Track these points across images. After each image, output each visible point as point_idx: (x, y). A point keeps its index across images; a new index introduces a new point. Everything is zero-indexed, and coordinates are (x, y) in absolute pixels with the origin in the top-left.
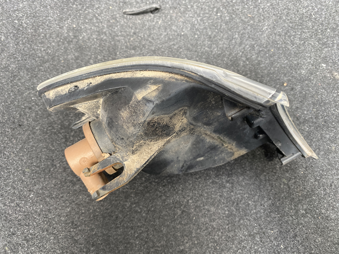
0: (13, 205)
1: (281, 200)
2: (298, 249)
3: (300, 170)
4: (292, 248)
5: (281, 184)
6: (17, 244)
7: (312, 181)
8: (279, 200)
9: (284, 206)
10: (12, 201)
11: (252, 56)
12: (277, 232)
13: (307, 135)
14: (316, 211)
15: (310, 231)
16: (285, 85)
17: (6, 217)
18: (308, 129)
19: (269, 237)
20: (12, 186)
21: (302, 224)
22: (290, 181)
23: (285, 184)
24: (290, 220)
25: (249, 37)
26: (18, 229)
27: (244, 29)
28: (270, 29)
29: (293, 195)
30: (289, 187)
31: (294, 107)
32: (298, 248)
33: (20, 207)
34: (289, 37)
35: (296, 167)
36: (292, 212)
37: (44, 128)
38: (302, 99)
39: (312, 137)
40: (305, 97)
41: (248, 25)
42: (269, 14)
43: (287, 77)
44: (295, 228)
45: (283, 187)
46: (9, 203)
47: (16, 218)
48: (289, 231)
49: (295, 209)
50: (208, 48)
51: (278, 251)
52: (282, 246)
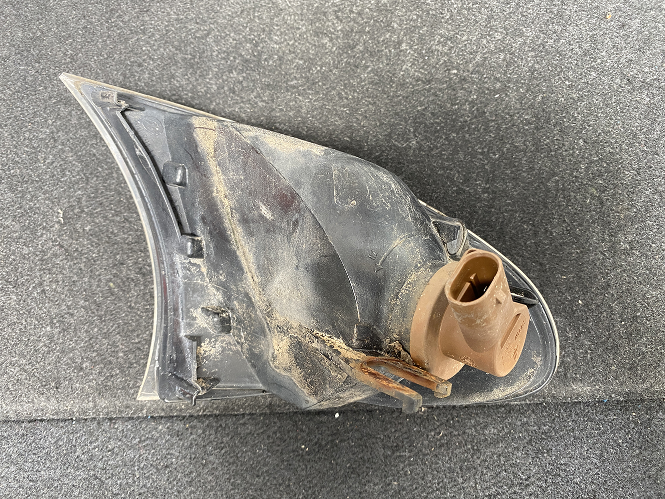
0: (118, 219)
1: (585, 224)
2: (610, 307)
3: (626, 173)
4: (599, 306)
5: (586, 198)
6: (128, 279)
7: (647, 192)
8: (580, 225)
9: (590, 235)
10: (117, 214)
12: (573, 277)
13: (646, 111)
14: (651, 246)
15: (635, 278)
16: (609, 18)
17: (109, 238)
18: (648, 99)
19: (556, 286)
20: (115, 190)
21: (621, 266)
22: (604, 192)
23: (593, 197)
24: (599, 259)
26: (128, 257)
29: (608, 216)
30: (602, 203)
31: (623, 60)
32: (610, 305)
33: (130, 222)
35: (619, 168)
36: (605, 246)
38: (642, 45)
39: (655, 114)
40: (647, 41)
44: (607, 273)
45: (590, 202)
46: (113, 216)
47: (125, 239)
48: (596, 276)
49: (610, 241)
51: (572, 310)
52: (580, 302)
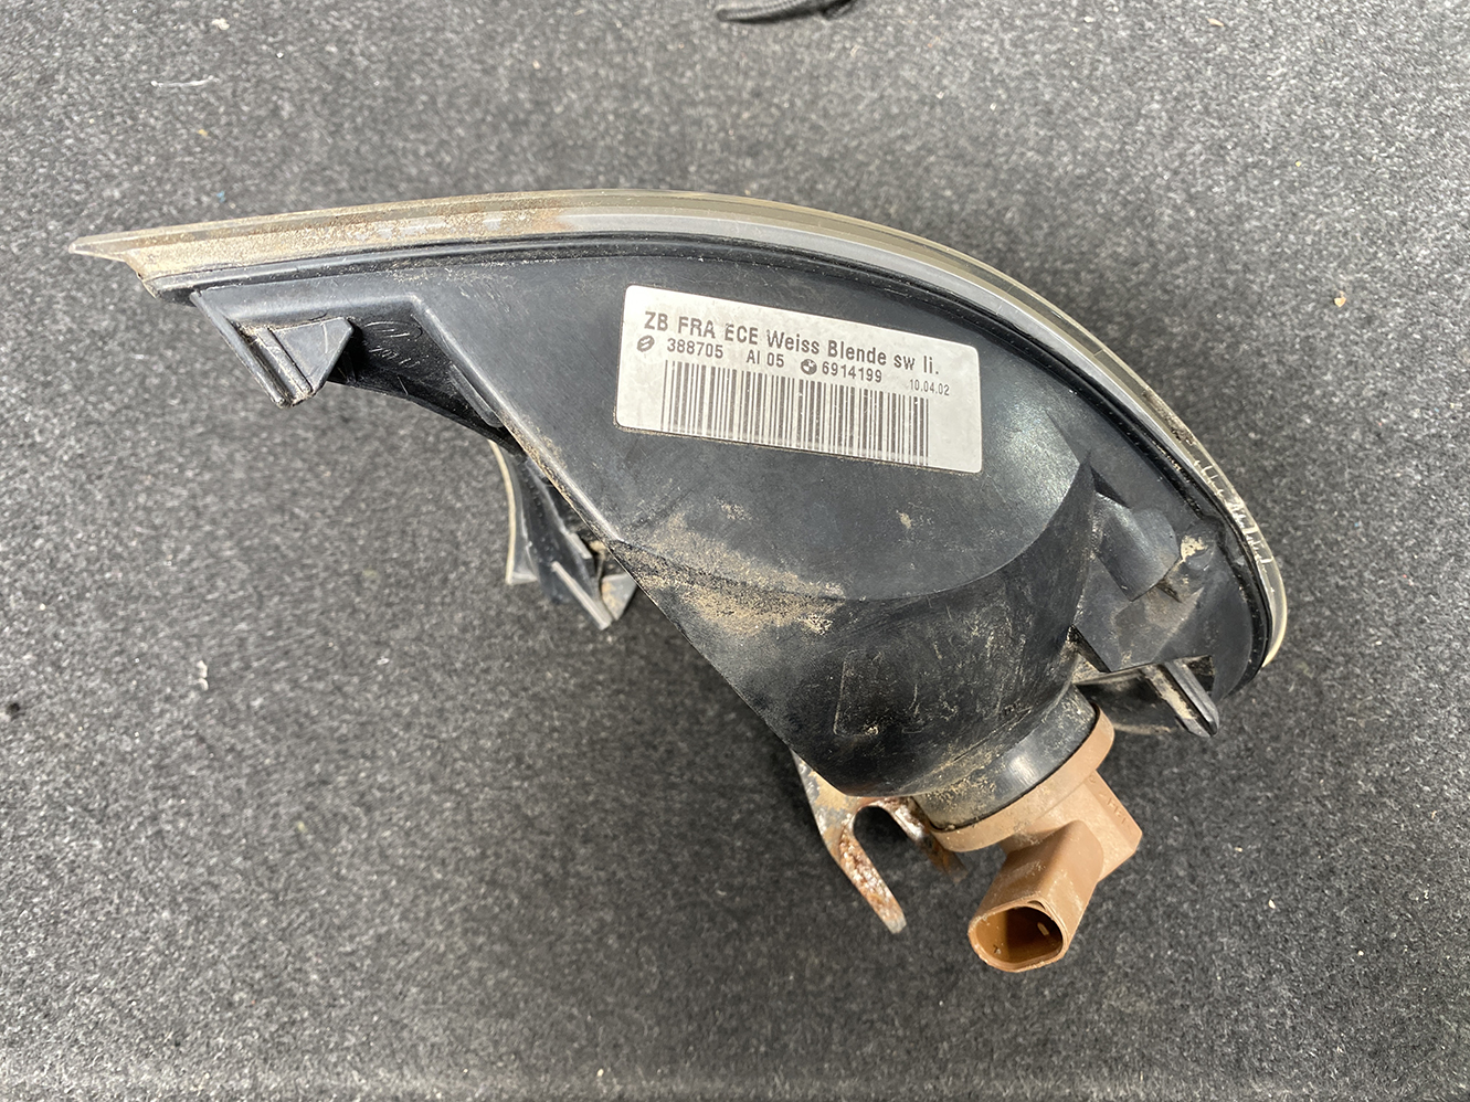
0: (320, 686)
1: (1284, 737)
2: (1335, 919)
3: (1372, 631)
4: (1311, 914)
5: (1287, 681)
6: (335, 815)
7: (1414, 675)
8: (1276, 738)
9: (1294, 761)
10: (320, 675)
11: (1210, 188)
12: (1259, 851)
13: (1412, 502)
14: (1421, 790)
15: (1388, 858)
16: (1339, 302)
17: (301, 725)
18: (1419, 477)
19: (1223, 867)
20: (318, 624)
21: (1358, 830)
22: (1324, 669)
23: (1303, 680)
24: (1312, 814)
25: (1206, 111)
26: (338, 768)
27: (1188, 77)
28: (1298, 75)
29: (1333, 722)
30: (1319, 694)
31: (1368, 393)
32: (1333, 914)
33: (345, 696)
34: (1377, 110)
35: (1357, 622)
36: (1324, 786)
37: (427, 434)
38: (1407, 362)
39: (1433, 509)
40: (1419, 354)
41: (1207, 62)
42: (1299, 17)
43: (1352, 272)
44: (1329, 846)
45: (1296, 691)
46: (310, 679)
47: (333, 730)
48: (1306, 851)
49: (1336, 775)
50: (1038, 152)
51: (1255, 921)
52: (1271, 904)
